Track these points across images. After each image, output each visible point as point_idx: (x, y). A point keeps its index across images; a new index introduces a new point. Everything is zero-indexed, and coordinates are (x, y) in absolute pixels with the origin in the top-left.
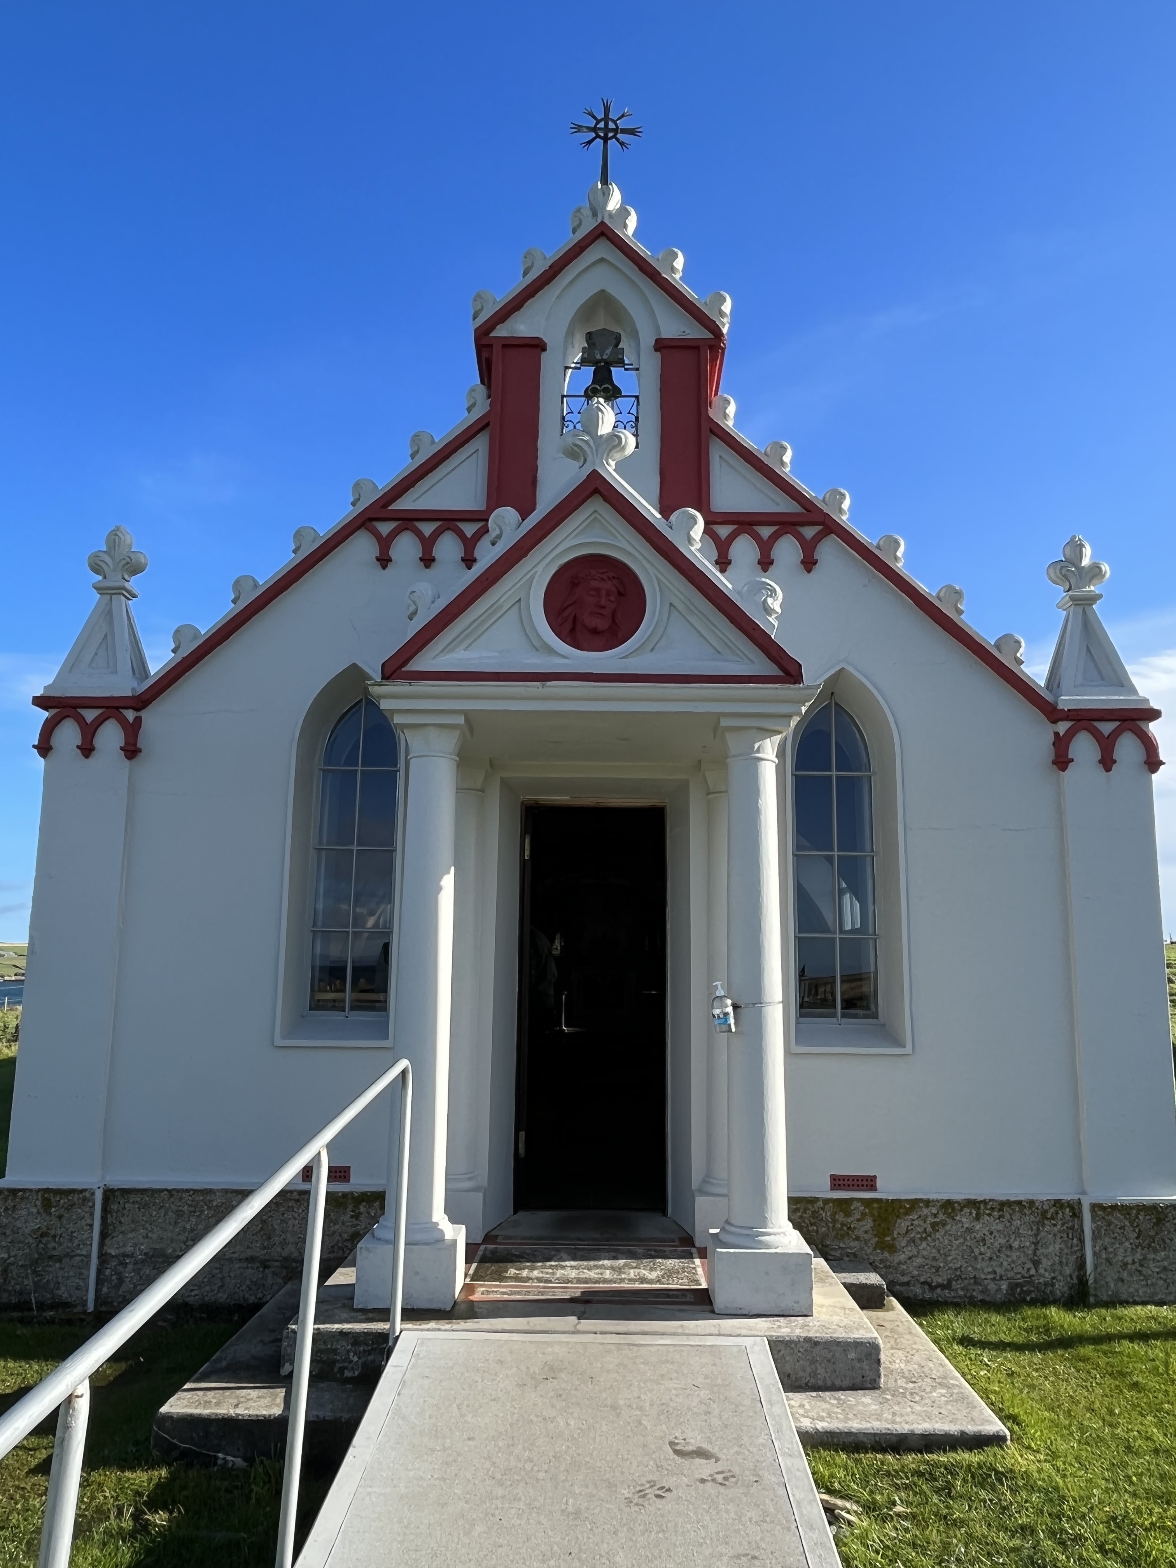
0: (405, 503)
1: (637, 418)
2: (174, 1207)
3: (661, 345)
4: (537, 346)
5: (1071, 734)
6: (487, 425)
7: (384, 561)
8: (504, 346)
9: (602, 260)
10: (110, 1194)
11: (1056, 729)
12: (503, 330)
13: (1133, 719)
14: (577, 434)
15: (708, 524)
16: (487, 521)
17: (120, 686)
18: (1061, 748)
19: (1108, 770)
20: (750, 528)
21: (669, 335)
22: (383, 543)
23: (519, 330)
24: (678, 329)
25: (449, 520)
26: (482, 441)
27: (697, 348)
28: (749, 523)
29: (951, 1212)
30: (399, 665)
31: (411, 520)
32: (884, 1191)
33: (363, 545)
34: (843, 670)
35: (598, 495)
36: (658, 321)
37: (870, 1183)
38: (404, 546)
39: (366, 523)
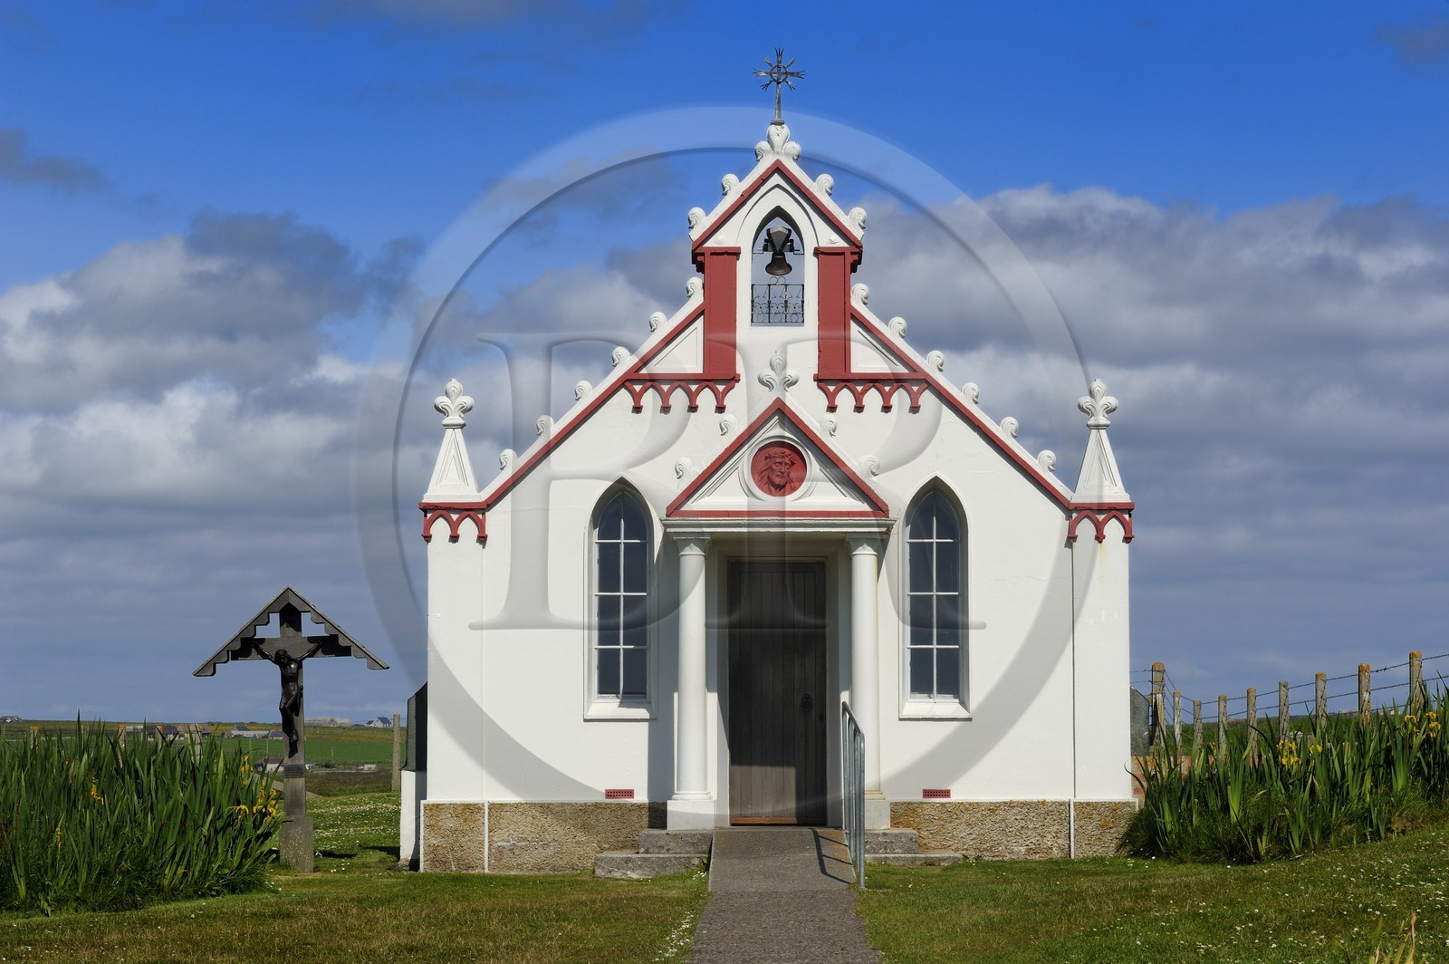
0: (648, 370)
1: (803, 302)
2: (530, 814)
3: (817, 252)
4: (735, 253)
5: (1078, 521)
6: (702, 313)
7: (637, 409)
8: (712, 254)
9: (778, 186)
10: (493, 806)
11: (1069, 517)
12: (710, 244)
13: (1117, 510)
14: (768, 373)
15: (849, 381)
16: (704, 381)
17: (470, 493)
18: (1072, 529)
19: (1101, 542)
20: (877, 384)
21: (824, 244)
22: (637, 397)
23: (722, 240)
24: (831, 239)
25: (681, 381)
26: (699, 323)
27: (843, 254)
28: (874, 381)
29: (993, 808)
30: (674, 509)
31: (653, 381)
32: (954, 798)
33: (623, 397)
34: (936, 477)
35: (780, 411)
36: (817, 234)
37: (946, 794)
38: (650, 399)
39: (625, 382)
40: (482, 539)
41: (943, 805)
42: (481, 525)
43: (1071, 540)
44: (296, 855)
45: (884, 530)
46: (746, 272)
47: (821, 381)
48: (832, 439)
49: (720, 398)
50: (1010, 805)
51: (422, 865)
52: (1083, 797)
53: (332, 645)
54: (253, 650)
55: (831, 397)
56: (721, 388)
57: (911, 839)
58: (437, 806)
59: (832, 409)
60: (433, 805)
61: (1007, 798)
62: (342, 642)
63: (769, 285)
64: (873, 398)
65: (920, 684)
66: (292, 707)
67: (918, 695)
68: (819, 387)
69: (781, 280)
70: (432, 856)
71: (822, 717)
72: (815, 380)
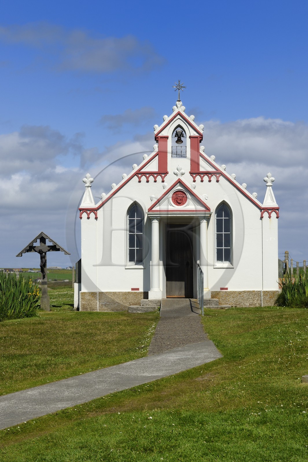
0: (143, 170)
1: (186, 151)
3: (190, 137)
4: (167, 138)
5: (264, 212)
6: (158, 154)
7: (140, 182)
8: (161, 138)
9: (179, 118)
10: (100, 293)
11: (261, 211)
12: (160, 135)
13: (274, 209)
14: (176, 171)
15: (199, 173)
16: (158, 174)
17: (93, 206)
18: (262, 215)
19: (270, 218)
20: (207, 174)
21: (192, 135)
22: (139, 178)
23: (163, 134)
24: (194, 133)
25: (151, 174)
26: (157, 157)
27: (197, 138)
28: (207, 173)
29: (240, 293)
30: (150, 209)
31: (144, 174)
32: (229, 290)
33: (136, 178)
34: (224, 201)
35: (179, 182)
36: (190, 132)
37: (227, 289)
38: (144, 179)
39: (136, 174)
40: (96, 218)
41: (226, 292)
42: (96, 214)
43: (262, 218)
44: (45, 307)
45: (209, 215)
46: (170, 143)
47: (191, 173)
48: (194, 190)
49: (163, 178)
50: (245, 292)
51: (80, 309)
52: (265, 290)
53: (54, 248)
54: (33, 249)
55: (194, 178)
56: (163, 175)
57: (217, 302)
58: (84, 293)
59: (194, 181)
60: (83, 293)
61: (244, 290)
62: (57, 247)
63: (177, 147)
64: (206, 178)
65: (219, 258)
66: (43, 265)
67: (219, 261)
68: (191, 175)
69: (180, 145)
70: (83, 307)
71: (192, 268)
72: (189, 173)
